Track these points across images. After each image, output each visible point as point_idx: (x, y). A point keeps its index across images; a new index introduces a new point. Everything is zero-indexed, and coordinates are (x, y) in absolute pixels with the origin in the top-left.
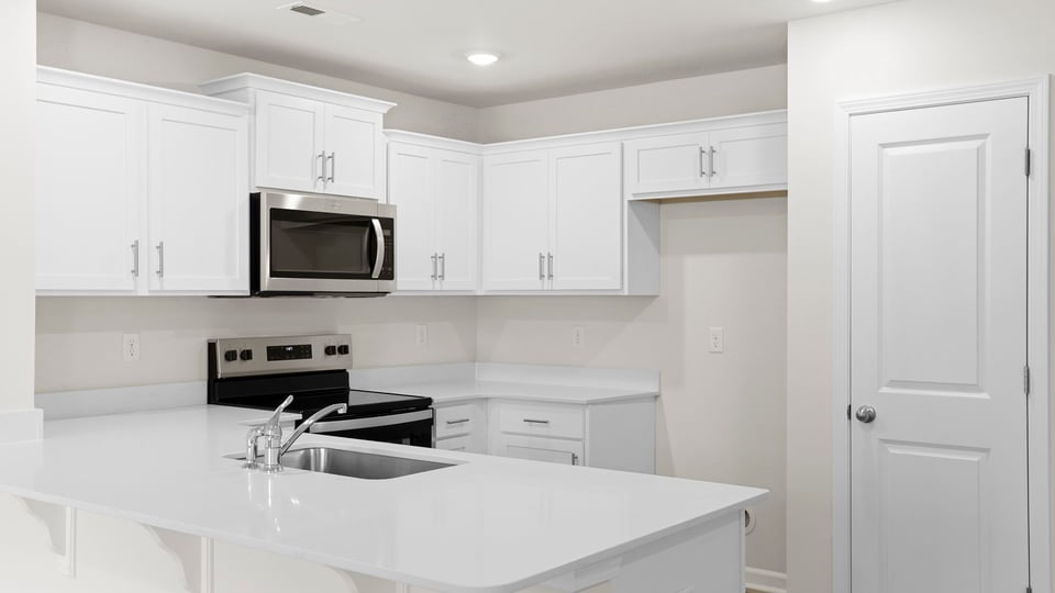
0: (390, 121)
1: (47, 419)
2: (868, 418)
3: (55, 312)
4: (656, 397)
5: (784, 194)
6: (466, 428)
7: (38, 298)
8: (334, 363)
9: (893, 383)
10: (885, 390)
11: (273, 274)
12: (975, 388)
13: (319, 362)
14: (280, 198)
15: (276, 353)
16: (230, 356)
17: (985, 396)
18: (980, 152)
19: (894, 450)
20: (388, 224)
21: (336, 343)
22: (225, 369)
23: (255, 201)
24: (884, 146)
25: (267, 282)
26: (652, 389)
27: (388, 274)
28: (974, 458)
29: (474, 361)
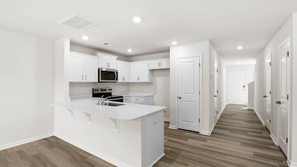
0: (117, 59)
1: (71, 99)
2: (180, 98)
3: (72, 84)
4: (153, 96)
5: (169, 69)
6: (127, 100)
7: (70, 83)
8: (110, 91)
9: (183, 93)
10: (182, 94)
11: (101, 79)
12: (193, 94)
13: (108, 91)
14: (102, 69)
15: (102, 90)
16: (95, 90)
17: (194, 95)
18: (194, 64)
19: (183, 102)
20: (117, 73)
21: (110, 89)
22: (95, 92)
23: (99, 69)
24: (182, 63)
25: (100, 80)
26: (153, 95)
27: (117, 79)
28: (193, 103)
29: (129, 91)
